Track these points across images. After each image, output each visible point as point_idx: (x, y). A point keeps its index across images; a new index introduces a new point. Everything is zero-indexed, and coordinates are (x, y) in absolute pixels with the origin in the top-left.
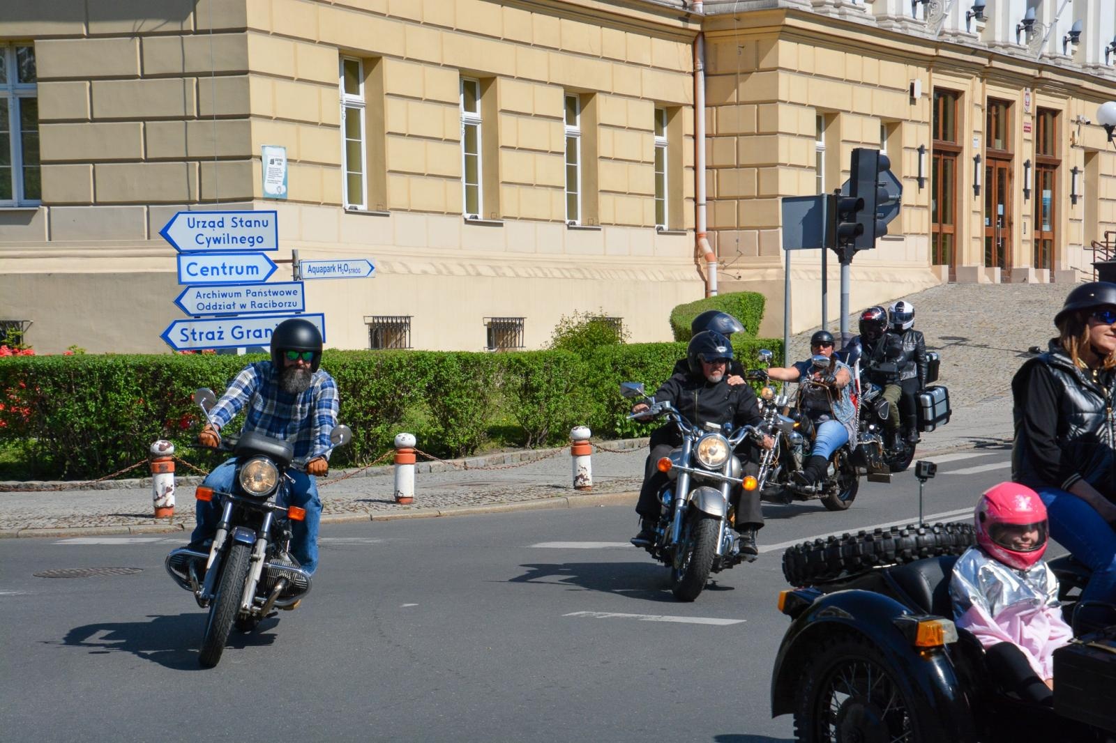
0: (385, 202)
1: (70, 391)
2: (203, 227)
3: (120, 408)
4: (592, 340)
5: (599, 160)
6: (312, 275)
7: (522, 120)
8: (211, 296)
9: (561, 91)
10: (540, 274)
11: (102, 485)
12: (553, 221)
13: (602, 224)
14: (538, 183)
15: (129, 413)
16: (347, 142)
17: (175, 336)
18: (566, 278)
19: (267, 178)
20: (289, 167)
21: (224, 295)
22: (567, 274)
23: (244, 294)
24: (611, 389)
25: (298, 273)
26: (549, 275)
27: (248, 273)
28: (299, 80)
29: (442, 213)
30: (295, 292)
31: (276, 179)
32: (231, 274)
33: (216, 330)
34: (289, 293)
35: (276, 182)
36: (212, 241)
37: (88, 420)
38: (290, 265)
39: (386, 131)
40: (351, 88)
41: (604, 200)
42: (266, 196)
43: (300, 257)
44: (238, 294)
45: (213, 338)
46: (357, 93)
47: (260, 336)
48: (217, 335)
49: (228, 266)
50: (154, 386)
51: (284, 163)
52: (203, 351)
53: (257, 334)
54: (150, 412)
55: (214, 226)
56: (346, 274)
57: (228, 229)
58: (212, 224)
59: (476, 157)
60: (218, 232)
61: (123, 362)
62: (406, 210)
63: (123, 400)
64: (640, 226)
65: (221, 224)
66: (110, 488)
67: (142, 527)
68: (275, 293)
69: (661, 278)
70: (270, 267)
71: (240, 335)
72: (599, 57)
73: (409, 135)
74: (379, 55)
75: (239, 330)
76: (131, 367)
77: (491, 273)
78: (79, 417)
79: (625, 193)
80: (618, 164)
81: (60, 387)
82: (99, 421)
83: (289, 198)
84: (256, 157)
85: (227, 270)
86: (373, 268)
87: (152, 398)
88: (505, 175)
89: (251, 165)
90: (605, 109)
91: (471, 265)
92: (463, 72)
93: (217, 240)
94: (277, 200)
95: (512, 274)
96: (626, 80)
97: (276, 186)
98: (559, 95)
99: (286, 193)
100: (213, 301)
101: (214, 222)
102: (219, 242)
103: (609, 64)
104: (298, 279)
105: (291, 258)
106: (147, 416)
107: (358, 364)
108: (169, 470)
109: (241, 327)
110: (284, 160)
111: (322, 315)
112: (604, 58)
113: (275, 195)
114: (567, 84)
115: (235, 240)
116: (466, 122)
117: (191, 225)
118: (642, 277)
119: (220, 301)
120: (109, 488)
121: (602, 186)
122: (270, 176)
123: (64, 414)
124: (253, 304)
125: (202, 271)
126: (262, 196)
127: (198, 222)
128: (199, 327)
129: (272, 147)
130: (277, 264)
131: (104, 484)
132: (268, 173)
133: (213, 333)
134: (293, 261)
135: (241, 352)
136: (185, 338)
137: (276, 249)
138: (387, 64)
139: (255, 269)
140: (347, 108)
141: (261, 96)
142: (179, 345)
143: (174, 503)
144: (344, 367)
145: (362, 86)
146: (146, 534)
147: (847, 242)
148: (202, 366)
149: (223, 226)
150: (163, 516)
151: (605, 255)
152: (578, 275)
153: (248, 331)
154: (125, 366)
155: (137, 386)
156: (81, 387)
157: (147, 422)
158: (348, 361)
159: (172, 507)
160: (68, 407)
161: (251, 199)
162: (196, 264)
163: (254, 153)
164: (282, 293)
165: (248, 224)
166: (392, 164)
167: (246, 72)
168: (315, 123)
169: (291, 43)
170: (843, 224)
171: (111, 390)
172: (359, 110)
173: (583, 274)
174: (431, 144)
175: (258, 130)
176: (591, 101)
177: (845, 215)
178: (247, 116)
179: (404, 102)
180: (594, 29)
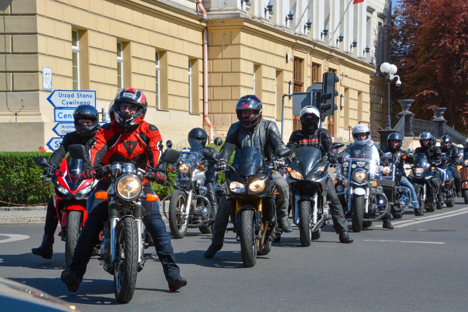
1: (12, 167)
2: (65, 97)
3: (35, 175)
5: (168, 81)
7: (140, 61)
8: (68, 127)
11: (27, 208)
12: (151, 107)
13: (169, 109)
14: (146, 90)
15: (39, 177)
16: (73, 67)
17: (53, 144)
19: (44, 81)
20: (53, 77)
25: (104, 118)
28: (57, 38)
31: (48, 82)
36: (69, 103)
37: (20, 180)
39: (89, 63)
40: (74, 43)
41: (170, 98)
42: (44, 90)
43: (105, 111)
46: (76, 45)
51: (51, 75)
55: (70, 97)
57: (75, 98)
59: (121, 77)
60: (71, 100)
61: (37, 155)
63: (37, 171)
64: (183, 111)
65: (72, 96)
66: (31, 210)
72: (168, 35)
73: (98, 65)
74: (86, 29)
78: (16, 179)
79: (177, 96)
80: (175, 83)
81: (8, 165)
82: (24, 181)
84: (40, 72)
88: (133, 85)
89: (38, 75)
90: (171, 58)
92: (118, 38)
93: (71, 103)
94: (48, 91)
96: (178, 46)
97: (48, 85)
98: (154, 50)
99: (51, 88)
100: (69, 129)
101: (70, 95)
102: (72, 104)
103: (171, 39)
104: (104, 121)
110: (51, 74)
112: (170, 36)
113: (47, 89)
114: (157, 46)
115: (78, 103)
116: (118, 61)
117: (60, 96)
118: (185, 133)
121: (169, 92)
122: (46, 81)
123: (10, 178)
125: (64, 116)
126: (42, 89)
127: (63, 95)
129: (47, 67)
131: (29, 208)
132: (45, 79)
134: (102, 113)
136: (57, 146)
138: (90, 33)
140: (73, 52)
141: (42, 44)
145: (78, 43)
151: (170, 122)
156: (18, 165)
160: (12, 174)
161: (38, 90)
162: (62, 113)
163: (40, 70)
165: (84, 96)
166: (92, 78)
167: (36, 34)
168: (62, 58)
169: (53, 22)
170: (322, 104)
171: (31, 167)
172: (76, 53)
173: (163, 130)
174: (106, 70)
175: (41, 59)
176: (165, 55)
177: (323, 100)
178: (36, 53)
179: (96, 51)
180: (166, 23)
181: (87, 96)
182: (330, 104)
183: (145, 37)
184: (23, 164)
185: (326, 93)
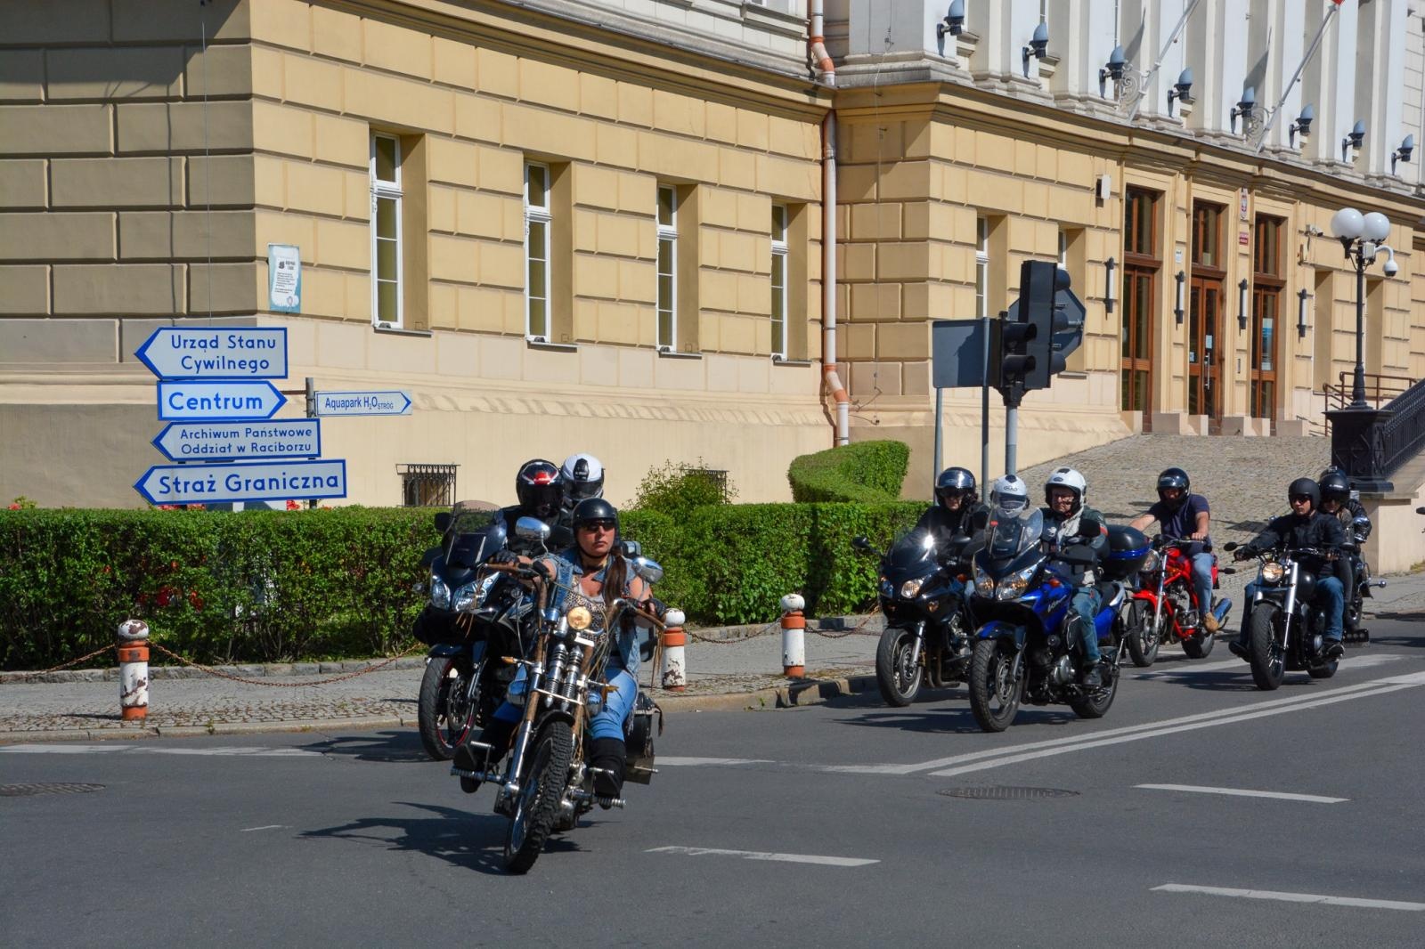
0: (426, 319)
1: (15, 555)
2: (192, 347)
3: (80, 577)
4: (688, 499)
5: (700, 270)
6: (331, 410)
7: (604, 218)
8: (200, 435)
9: (653, 182)
10: (623, 414)
11: (54, 676)
12: (641, 346)
13: (704, 351)
14: (623, 298)
15: (91, 584)
16: (379, 241)
17: (153, 486)
18: (656, 418)
19: (275, 286)
20: (303, 272)
21: (217, 435)
22: (658, 414)
23: (242, 433)
24: (712, 562)
25: (312, 408)
26: (635, 416)
27: (248, 407)
28: (318, 162)
29: (499, 334)
30: (308, 433)
31: (287, 287)
32: (226, 407)
33: (205, 479)
34: (301, 433)
35: (286, 292)
36: (202, 366)
37: (38, 593)
38: (302, 398)
39: (429, 229)
40: (385, 173)
41: (706, 320)
42: (273, 309)
43: (316, 387)
44: (235, 434)
45: (202, 490)
46: (392, 179)
47: (263, 488)
48: (207, 486)
49: (222, 397)
50: (124, 550)
51: (297, 267)
52: (189, 505)
53: (259, 485)
54: (119, 584)
55: (205, 346)
56: (374, 410)
57: (224, 350)
58: (202, 344)
59: (544, 263)
60: (210, 354)
61: (85, 519)
62: (452, 330)
63: (84, 567)
64: (751, 354)
65: (214, 344)
66: (65, 681)
67: (105, 732)
68: (283, 433)
69: (777, 421)
70: (277, 400)
71: (236, 486)
72: (702, 139)
73: (458, 234)
74: (420, 132)
75: (235, 479)
76: (96, 525)
77: (561, 411)
78: (27, 589)
79: (733, 312)
80: (724, 275)
82: (52, 595)
83: (302, 312)
84: (261, 259)
85: (221, 403)
86: (409, 402)
87: (121, 566)
88: (580, 287)
89: (254, 270)
90: (709, 205)
91: (534, 401)
92: (528, 155)
93: (209, 365)
94: (287, 314)
95: (588, 414)
96: (736, 168)
97: (288, 296)
98: (652, 184)
100: (202, 442)
101: (205, 341)
102: (212, 367)
103: (714, 148)
104: (312, 416)
105: (304, 388)
106: (116, 589)
107: (388, 526)
108: (141, 658)
109: (238, 476)
110: (297, 264)
111: (343, 462)
112: (708, 141)
113: (284, 307)
114: (661, 172)
115: (232, 364)
116: (531, 218)
117: (177, 344)
118: (753, 420)
119: (212, 442)
120: (63, 680)
121: (703, 303)
122: (279, 284)
123: (7, 585)
124: (254, 446)
125: (189, 404)
126: (267, 309)
127: (185, 341)
128: (183, 475)
129: (282, 246)
130: (286, 396)
131: (57, 676)
132: (276, 280)
133: (201, 483)
134: (307, 392)
135: (238, 507)
136: (165, 489)
137: (285, 377)
138: (431, 143)
139: (257, 402)
140: (378, 198)
141: (268, 181)
142: (158, 498)
143: (147, 701)
145: (398, 171)
146: (110, 740)
147: (1015, 379)
148: (187, 525)
149: (217, 347)
150: (132, 717)
151: (706, 390)
152: (671, 416)
153: (248, 482)
154: (88, 525)
155: (102, 549)
156: (30, 550)
157: (114, 596)
158: (375, 521)
159: (144, 705)
160: (12, 576)
161: (254, 312)
162: (181, 395)
163: (259, 254)
164: (292, 434)
165: (250, 344)
166: (435, 270)
167: (250, 151)
168: (338, 218)
169: (308, 115)
170: (1009, 356)
171: (68, 555)
172: (394, 201)
173: (678, 414)
174: (485, 246)
175: (265, 224)
176: (692, 195)
177: (1012, 345)
178: (251, 207)
179: (451, 192)
180: (696, 104)
181: (261, 344)
183: (621, 146)
184: (44, 547)
185: (1026, 321)
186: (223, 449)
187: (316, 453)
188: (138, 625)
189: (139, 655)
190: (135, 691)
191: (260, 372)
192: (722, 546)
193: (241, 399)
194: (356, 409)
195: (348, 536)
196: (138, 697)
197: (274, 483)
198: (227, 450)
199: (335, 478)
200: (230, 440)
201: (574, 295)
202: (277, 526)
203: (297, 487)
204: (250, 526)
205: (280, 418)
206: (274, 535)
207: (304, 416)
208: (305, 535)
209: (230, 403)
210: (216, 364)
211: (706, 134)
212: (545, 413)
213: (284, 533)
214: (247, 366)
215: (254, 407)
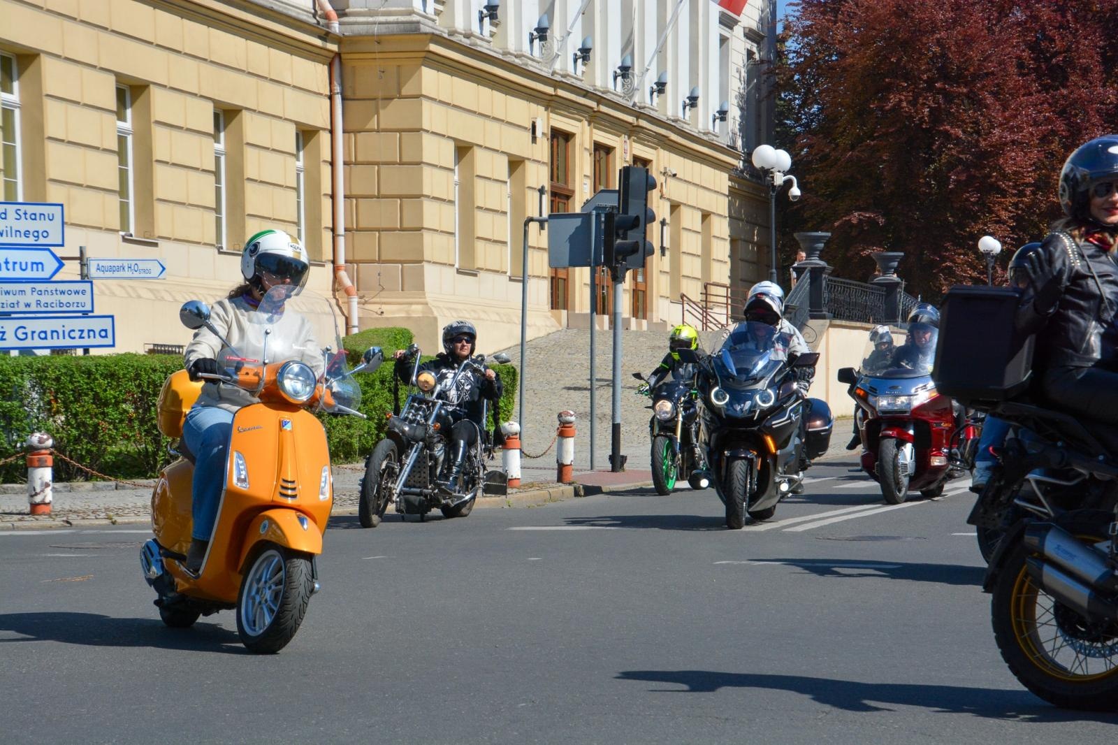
5: (246, 182)
6: (100, 274)
7: (175, 133)
9: (210, 105)
12: (205, 244)
14: (191, 203)
16: (4, 145)
21: (8, 293)
23: (29, 291)
24: (381, 405)
25: (85, 272)
27: (32, 270)
29: (101, 228)
30: (84, 292)
32: (14, 270)
34: (77, 292)
38: (76, 264)
39: (46, 136)
40: (5, 86)
41: (250, 225)
43: (88, 254)
44: (22, 292)
46: (12, 92)
47: (46, 338)
49: (11, 261)
53: (43, 335)
56: (136, 275)
57: (11, 221)
59: (127, 170)
65: (3, 216)
67: (23, 523)
68: (63, 292)
70: (56, 265)
71: (24, 336)
72: (243, 71)
73: (68, 142)
74: (37, 52)
75: (22, 330)
77: (150, 296)
79: (269, 219)
80: (263, 187)
85: (10, 266)
86: (164, 269)
88: (160, 191)
90: (252, 128)
91: (131, 287)
92: (119, 77)
96: (271, 99)
98: (210, 107)
102: (2, 235)
103: (254, 80)
104: (85, 278)
105: (78, 255)
108: (47, 464)
109: (24, 328)
111: (112, 317)
112: (249, 73)
114: (217, 98)
115: (18, 233)
116: (118, 132)
119: (3, 298)
121: (249, 210)
124: (38, 303)
130: (64, 261)
134: (80, 258)
135: (15, 354)
137: (63, 245)
138: (46, 62)
139: (40, 266)
143: (51, 500)
144: (154, 371)
145: (16, 85)
147: (622, 260)
149: (5, 218)
150: (42, 512)
153: (33, 332)
159: (49, 503)
164: (70, 292)
165: (33, 217)
166: (52, 172)
170: (619, 241)
172: (13, 111)
174: (90, 153)
176: (238, 117)
177: (621, 232)
179: (63, 105)
180: (240, 41)
181: (42, 217)
182: (637, 242)
183: (186, 74)
185: (627, 214)
186: (12, 305)
187: (90, 309)
188: (45, 437)
189: (46, 461)
190: (43, 491)
191: (42, 241)
192: (387, 394)
193: (26, 263)
194: (121, 274)
195: (138, 376)
196: (45, 496)
197: (55, 334)
198: (16, 306)
199: (106, 331)
200: (18, 298)
201: (155, 198)
202: (79, 367)
203: (74, 338)
204: (56, 368)
205: (59, 280)
206: (77, 375)
207: (79, 278)
208: (101, 375)
209: (17, 266)
210: (4, 234)
211: (247, 68)
212: (139, 297)
213: (83, 373)
214: (31, 236)
215: (37, 270)
